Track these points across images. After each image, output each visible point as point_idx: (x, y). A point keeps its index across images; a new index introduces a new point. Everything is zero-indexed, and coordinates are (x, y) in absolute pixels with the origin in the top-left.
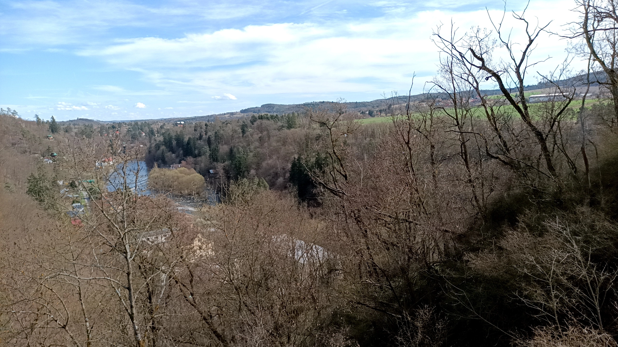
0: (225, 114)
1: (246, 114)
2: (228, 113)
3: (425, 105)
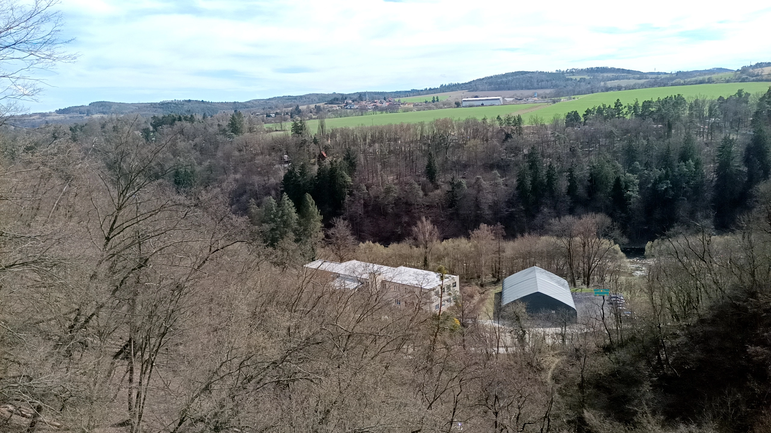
0: (31, 116)
1: (67, 116)
2: (36, 114)
3: (338, 108)
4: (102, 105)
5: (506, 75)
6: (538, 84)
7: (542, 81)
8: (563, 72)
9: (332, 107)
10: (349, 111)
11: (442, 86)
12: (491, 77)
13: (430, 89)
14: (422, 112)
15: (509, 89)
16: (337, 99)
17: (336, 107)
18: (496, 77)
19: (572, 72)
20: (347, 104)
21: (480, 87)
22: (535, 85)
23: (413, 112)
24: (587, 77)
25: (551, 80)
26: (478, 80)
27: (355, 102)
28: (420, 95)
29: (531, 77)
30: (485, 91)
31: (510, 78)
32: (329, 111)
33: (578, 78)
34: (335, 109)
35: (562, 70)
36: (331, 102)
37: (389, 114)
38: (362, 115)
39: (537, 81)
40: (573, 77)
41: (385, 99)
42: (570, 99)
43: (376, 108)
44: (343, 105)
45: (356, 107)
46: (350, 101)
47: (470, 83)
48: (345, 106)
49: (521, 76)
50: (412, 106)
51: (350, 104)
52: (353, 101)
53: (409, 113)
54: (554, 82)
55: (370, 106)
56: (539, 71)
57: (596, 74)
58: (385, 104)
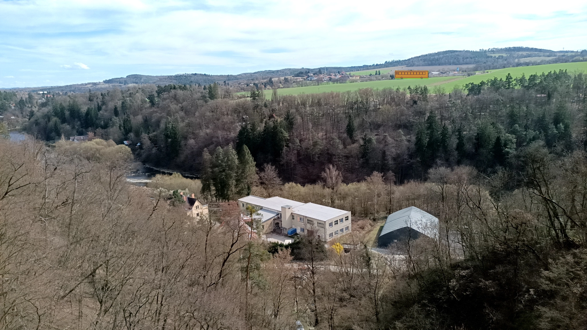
0: (86, 84)
1: (111, 85)
2: (89, 83)
3: (301, 80)
4: (135, 77)
5: (439, 54)
6: (463, 61)
7: (467, 58)
8: (486, 50)
9: (297, 79)
10: (308, 82)
11: (386, 62)
12: (427, 55)
13: (377, 65)
14: (365, 82)
15: (439, 65)
16: (302, 73)
17: (300, 79)
18: (430, 55)
19: (493, 51)
20: (309, 76)
21: (416, 63)
22: (461, 61)
23: (357, 83)
24: (504, 55)
25: (474, 57)
26: (415, 57)
27: (316, 75)
28: (368, 69)
29: (458, 55)
30: (419, 66)
31: (441, 56)
32: (294, 82)
33: (497, 55)
34: (298, 80)
35: (484, 49)
36: (297, 75)
37: (339, 84)
38: (318, 85)
39: (463, 58)
40: (493, 55)
41: (339, 73)
42: (484, 72)
43: (330, 79)
44: (305, 77)
45: (315, 78)
46: (312, 75)
47: (409, 60)
48: (307, 78)
49: (450, 54)
50: (358, 78)
51: (312, 76)
52: (314, 74)
53: (355, 83)
54: (477, 59)
55: (327, 78)
56: (466, 50)
57: (513, 52)
58: (339, 76)
